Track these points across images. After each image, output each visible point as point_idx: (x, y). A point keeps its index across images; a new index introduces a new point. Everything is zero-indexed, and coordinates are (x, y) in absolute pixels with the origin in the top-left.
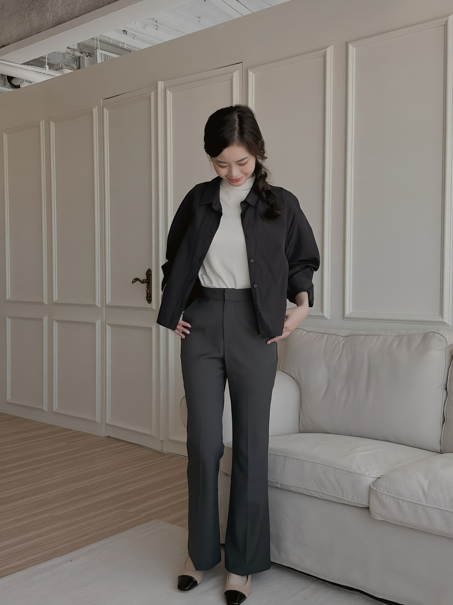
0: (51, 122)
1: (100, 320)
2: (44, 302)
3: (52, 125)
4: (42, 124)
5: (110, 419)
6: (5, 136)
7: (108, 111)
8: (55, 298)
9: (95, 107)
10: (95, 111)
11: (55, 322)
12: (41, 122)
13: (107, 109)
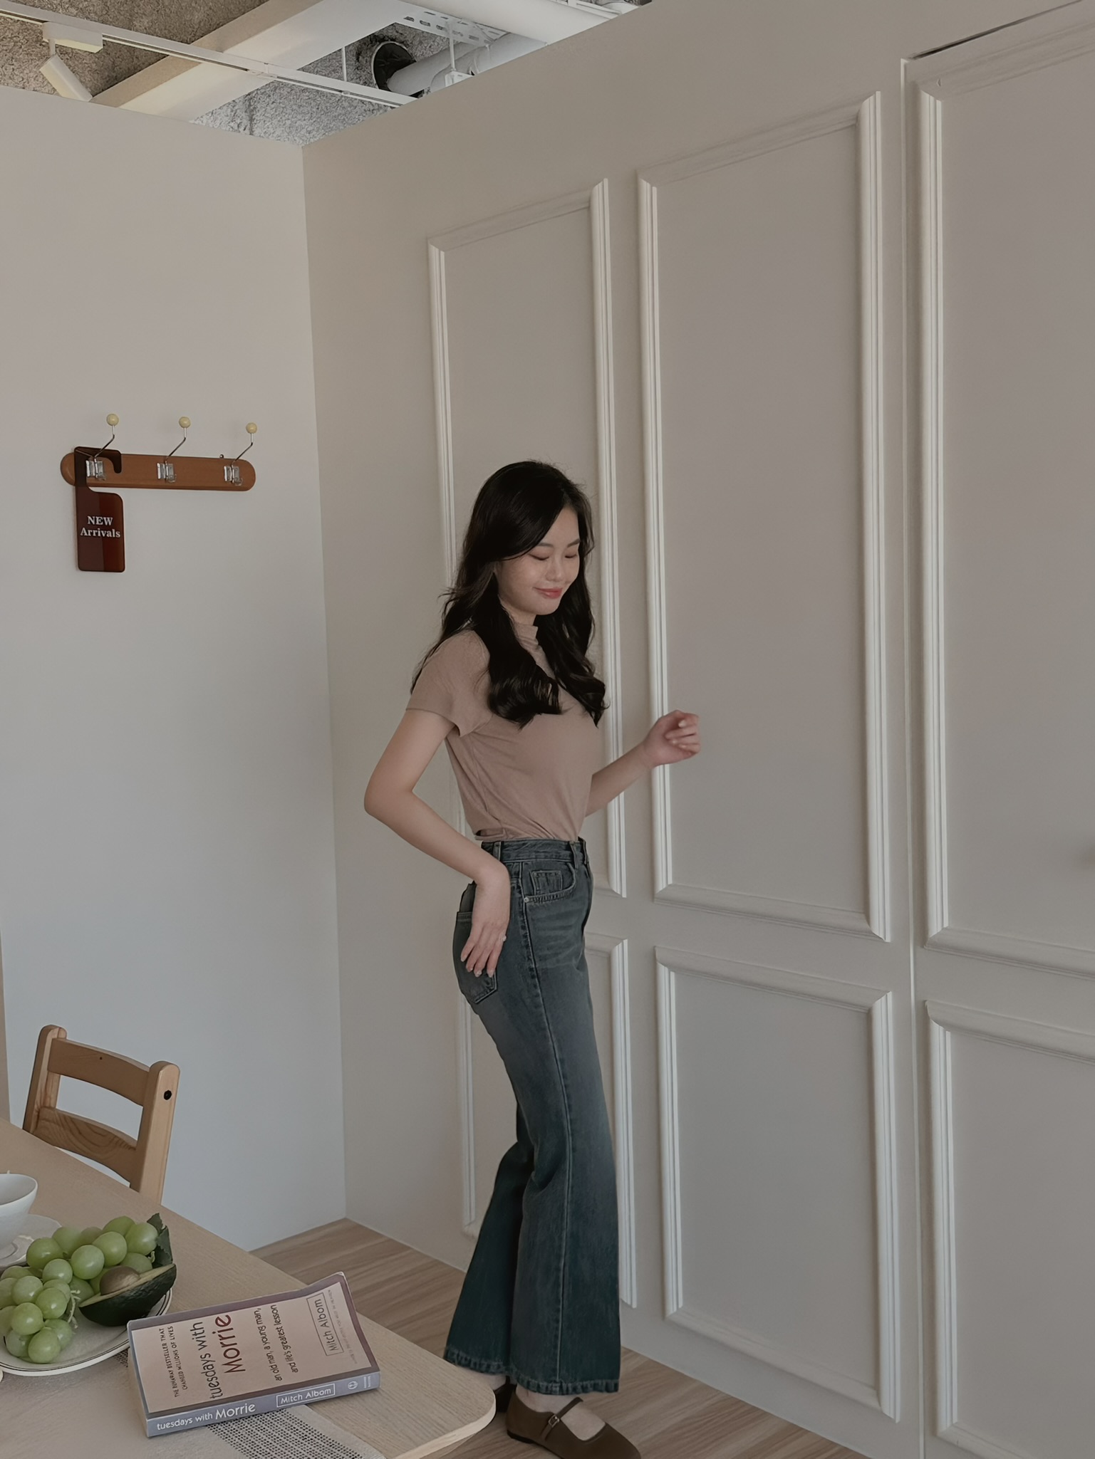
0: (645, 186)
1: (890, 995)
2: (616, 888)
3: (649, 194)
4: (601, 197)
5: (955, 1420)
6: (438, 258)
7: (939, 103)
8: (665, 878)
9: (874, 93)
10: (872, 113)
11: (667, 969)
12: (598, 188)
13: (936, 99)
